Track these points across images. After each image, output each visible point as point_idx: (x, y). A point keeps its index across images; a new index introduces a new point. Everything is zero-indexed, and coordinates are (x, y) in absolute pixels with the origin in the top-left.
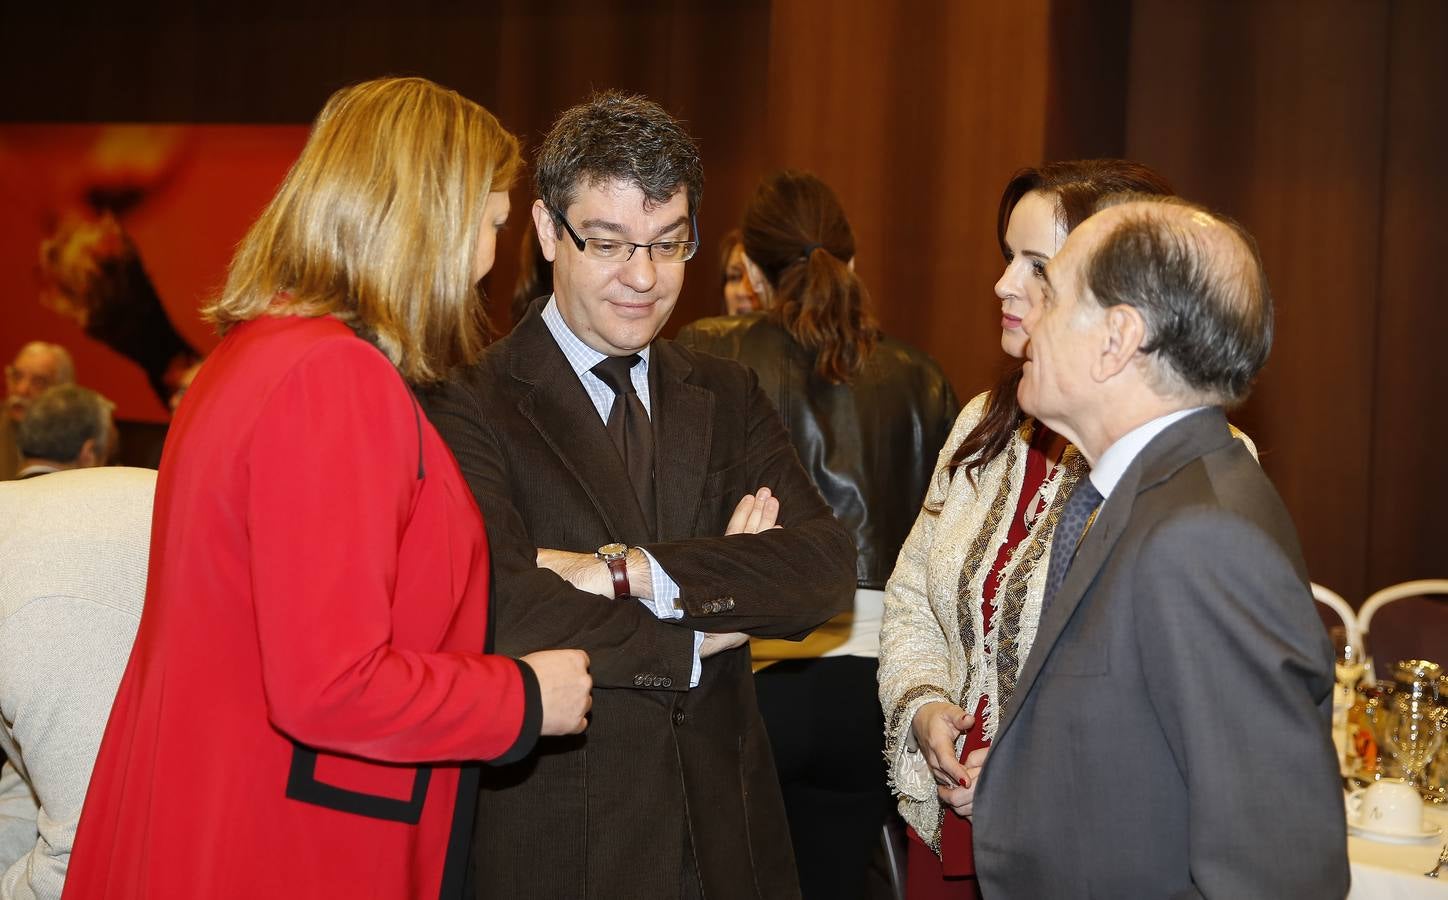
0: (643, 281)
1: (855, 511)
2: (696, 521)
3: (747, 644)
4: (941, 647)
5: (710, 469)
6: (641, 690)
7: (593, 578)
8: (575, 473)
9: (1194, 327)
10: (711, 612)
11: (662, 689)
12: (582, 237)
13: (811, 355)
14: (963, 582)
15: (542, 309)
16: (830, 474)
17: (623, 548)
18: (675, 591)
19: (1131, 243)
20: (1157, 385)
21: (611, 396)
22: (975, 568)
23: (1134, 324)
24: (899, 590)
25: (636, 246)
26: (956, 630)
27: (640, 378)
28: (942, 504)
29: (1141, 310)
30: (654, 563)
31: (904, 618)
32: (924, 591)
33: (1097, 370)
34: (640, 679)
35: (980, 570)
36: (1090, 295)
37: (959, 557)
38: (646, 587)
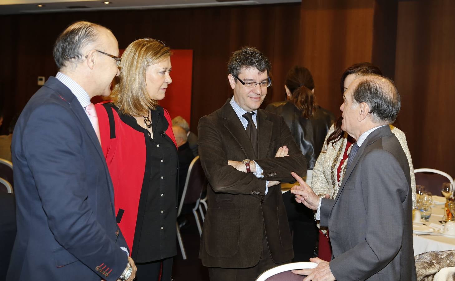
0: (259, 92)
1: (311, 151)
2: (268, 153)
3: (280, 184)
4: (327, 185)
5: (271, 141)
6: (253, 195)
7: (242, 168)
8: (238, 141)
9: (381, 106)
10: (271, 176)
11: (258, 195)
12: (244, 82)
13: (301, 112)
14: (332, 169)
15: (230, 101)
16: (305, 141)
17: (249, 160)
18: (262, 171)
19: (363, 87)
20: (373, 121)
21: (247, 122)
22: (335, 166)
23: (366, 107)
24: (316, 171)
25: (257, 83)
26: (331, 181)
27: (254, 118)
28: (326, 150)
29: (367, 103)
30: (257, 164)
31: (317, 178)
32: (322, 171)
33: (359, 118)
34: (253, 192)
35: (336, 166)
36: (355, 101)
37: (331, 163)
38: (255, 170)
